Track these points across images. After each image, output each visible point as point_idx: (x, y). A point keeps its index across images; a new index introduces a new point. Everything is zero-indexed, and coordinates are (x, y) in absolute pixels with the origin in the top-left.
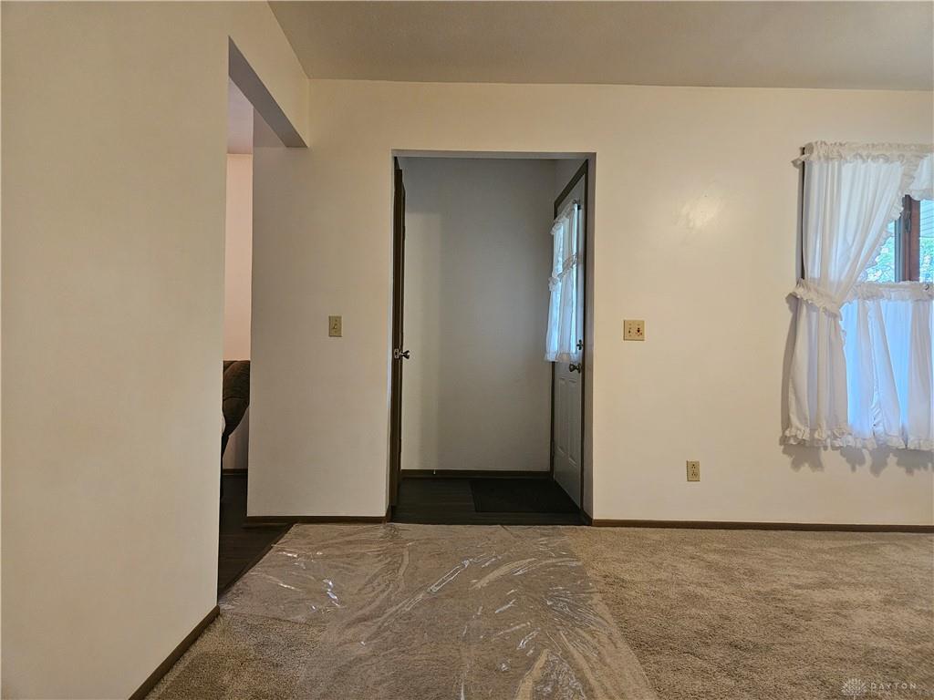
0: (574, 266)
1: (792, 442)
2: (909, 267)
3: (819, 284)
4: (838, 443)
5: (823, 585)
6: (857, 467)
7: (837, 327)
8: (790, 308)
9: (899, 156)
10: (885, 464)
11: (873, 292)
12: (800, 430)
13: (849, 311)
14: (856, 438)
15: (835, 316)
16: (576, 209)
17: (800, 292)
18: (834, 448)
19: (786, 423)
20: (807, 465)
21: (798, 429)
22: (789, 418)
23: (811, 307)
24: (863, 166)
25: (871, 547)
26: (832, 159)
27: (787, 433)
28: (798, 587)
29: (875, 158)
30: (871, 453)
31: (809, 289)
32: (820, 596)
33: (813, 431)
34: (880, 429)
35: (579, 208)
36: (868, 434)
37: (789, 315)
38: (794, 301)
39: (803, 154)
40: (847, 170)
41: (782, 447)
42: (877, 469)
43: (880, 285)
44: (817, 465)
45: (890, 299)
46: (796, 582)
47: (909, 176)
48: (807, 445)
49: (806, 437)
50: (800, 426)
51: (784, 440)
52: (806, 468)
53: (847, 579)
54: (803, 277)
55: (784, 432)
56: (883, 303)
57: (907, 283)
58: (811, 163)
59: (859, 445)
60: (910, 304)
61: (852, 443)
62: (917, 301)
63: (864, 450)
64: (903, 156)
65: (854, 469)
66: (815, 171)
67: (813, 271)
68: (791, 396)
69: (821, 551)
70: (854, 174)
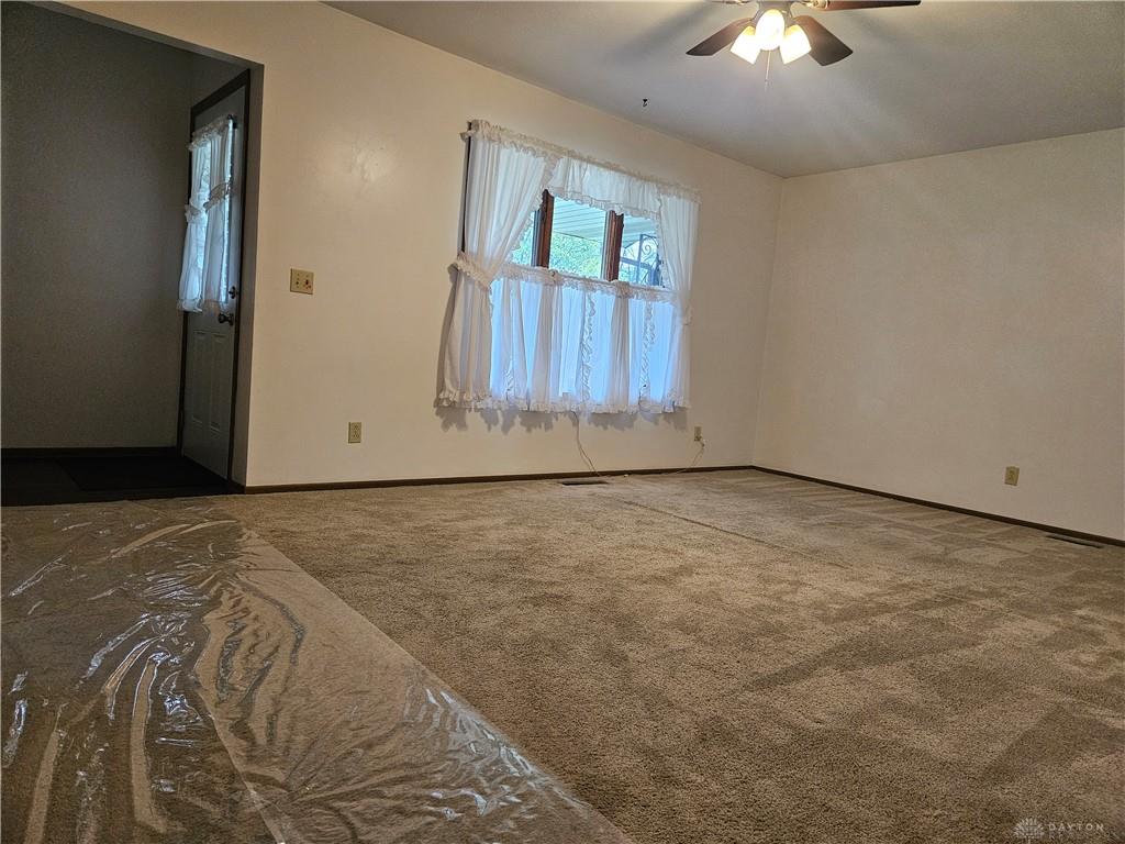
0: (227, 196)
1: (445, 404)
2: (542, 255)
3: (476, 259)
4: (480, 405)
5: (465, 518)
6: (493, 426)
7: (487, 300)
8: (451, 278)
9: (543, 152)
10: (512, 424)
11: (515, 273)
12: (452, 394)
13: (497, 286)
14: (493, 401)
15: (487, 290)
16: (231, 125)
17: (461, 264)
18: (477, 410)
19: (441, 387)
20: (454, 425)
21: (451, 392)
22: (443, 381)
23: (468, 278)
24: (517, 154)
25: (499, 491)
26: (494, 141)
27: (441, 396)
28: (446, 521)
29: (526, 150)
30: (503, 415)
31: (467, 262)
32: (462, 525)
33: (462, 393)
34: (511, 393)
35: (235, 126)
36: (503, 397)
37: (450, 285)
38: (455, 272)
39: (470, 129)
40: (504, 153)
41: (435, 410)
42: (506, 429)
43: (521, 267)
44: (462, 425)
45: (527, 281)
46: (444, 518)
47: (548, 173)
48: (457, 406)
49: (457, 400)
50: (452, 389)
51: (438, 402)
52: (453, 428)
53: (482, 512)
54: (463, 250)
55: (438, 395)
56: (522, 282)
57: (540, 268)
58: (476, 140)
59: (495, 407)
60: (541, 286)
61: (490, 405)
62: (546, 285)
63: (499, 412)
64: (547, 154)
65: (489, 428)
66: (480, 148)
67: (472, 245)
68: (447, 361)
69: (462, 496)
70: (509, 158)
